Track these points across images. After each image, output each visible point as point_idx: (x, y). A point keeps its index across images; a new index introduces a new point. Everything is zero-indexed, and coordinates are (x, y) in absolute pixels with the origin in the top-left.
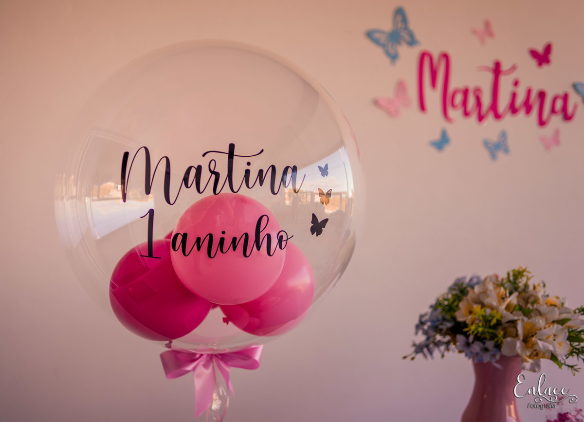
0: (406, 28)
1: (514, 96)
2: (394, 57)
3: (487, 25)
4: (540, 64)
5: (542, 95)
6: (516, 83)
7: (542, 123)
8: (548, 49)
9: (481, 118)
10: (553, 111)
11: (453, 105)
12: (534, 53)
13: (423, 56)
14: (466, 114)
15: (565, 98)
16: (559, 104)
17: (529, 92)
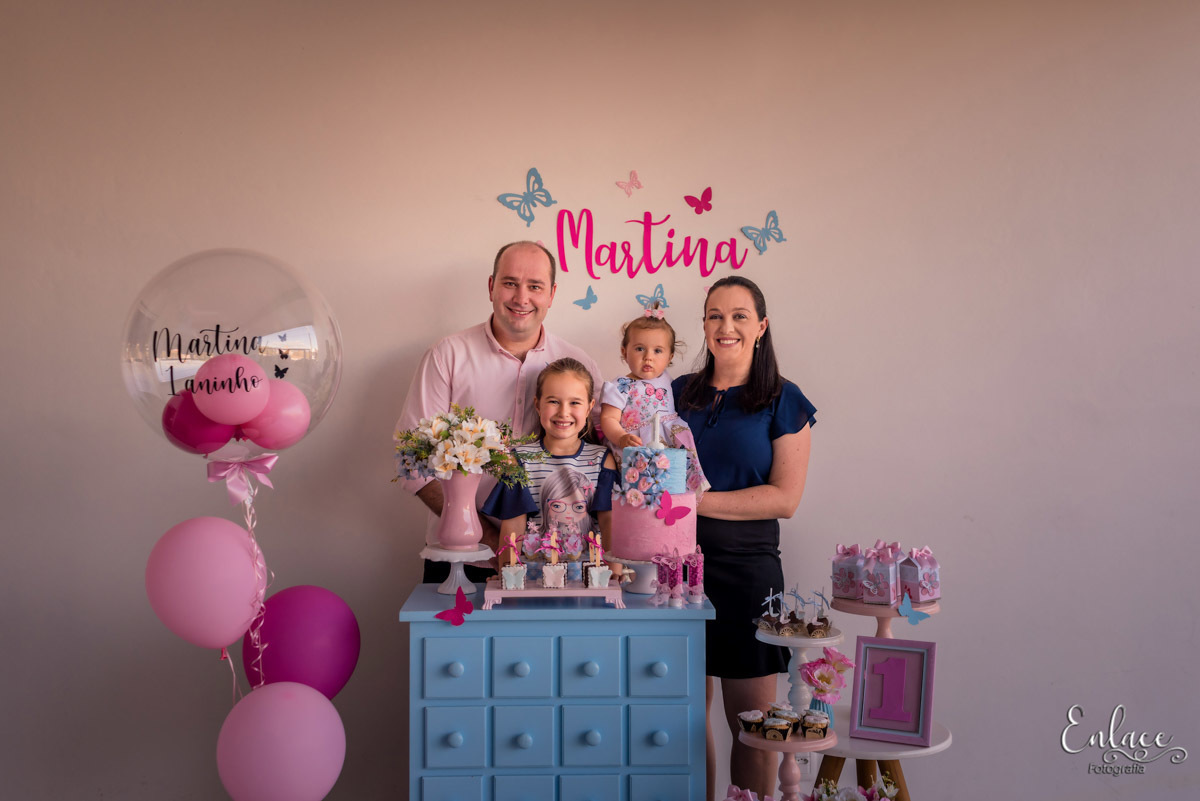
0: (540, 189)
1: (670, 246)
2: (530, 219)
3: (633, 175)
4: (699, 211)
5: (703, 243)
6: (671, 234)
7: (705, 273)
8: (708, 194)
9: (632, 274)
10: (718, 258)
11: (598, 262)
12: (690, 200)
13: (561, 214)
14: (614, 270)
15: (733, 244)
16: (725, 251)
17: (688, 240)
